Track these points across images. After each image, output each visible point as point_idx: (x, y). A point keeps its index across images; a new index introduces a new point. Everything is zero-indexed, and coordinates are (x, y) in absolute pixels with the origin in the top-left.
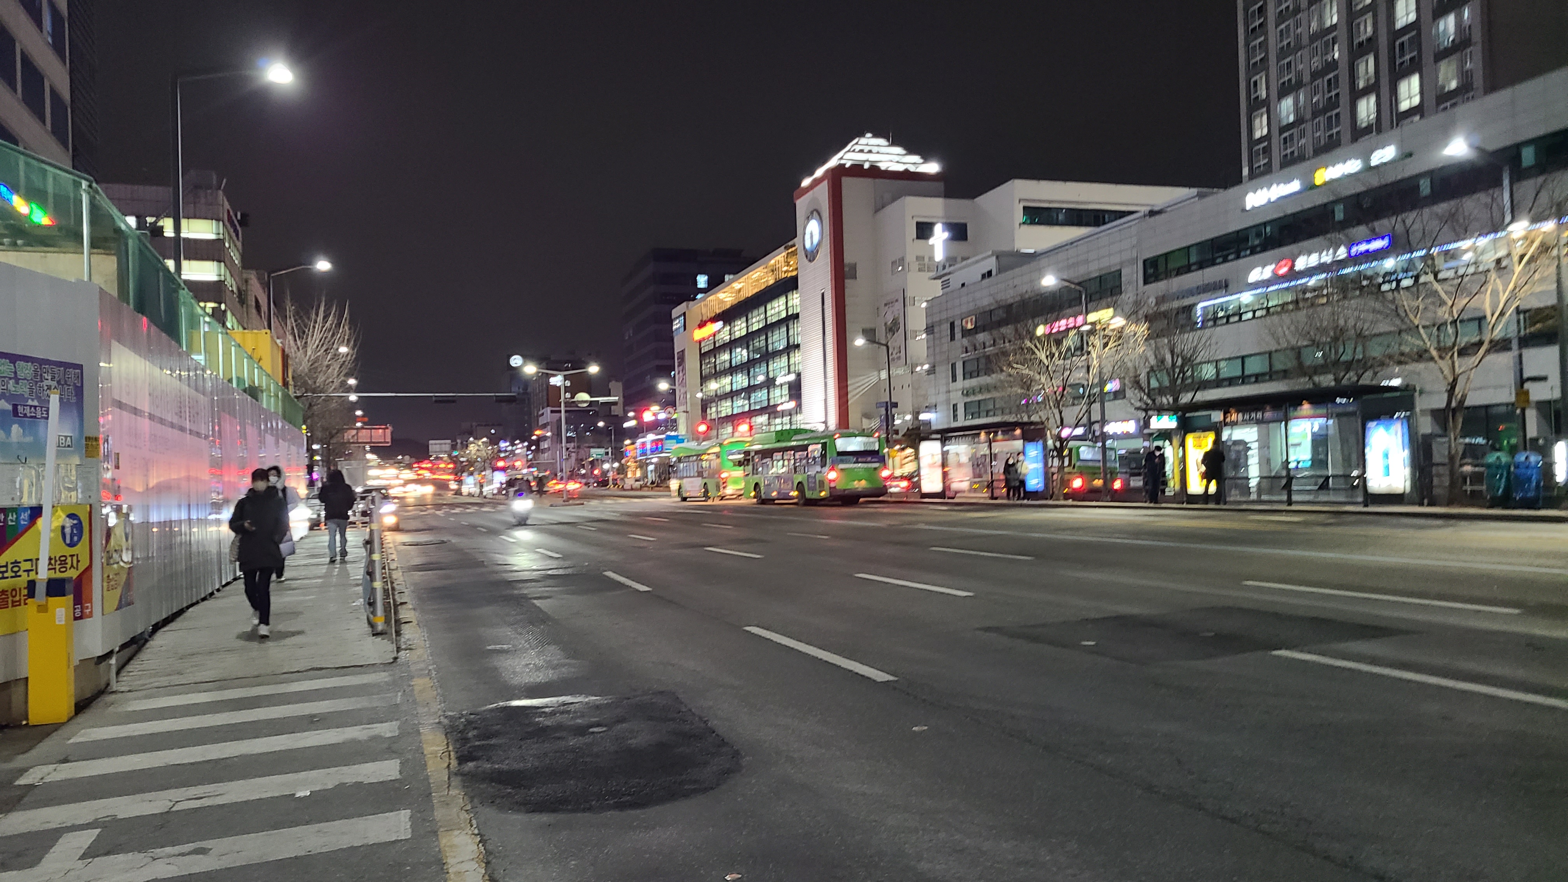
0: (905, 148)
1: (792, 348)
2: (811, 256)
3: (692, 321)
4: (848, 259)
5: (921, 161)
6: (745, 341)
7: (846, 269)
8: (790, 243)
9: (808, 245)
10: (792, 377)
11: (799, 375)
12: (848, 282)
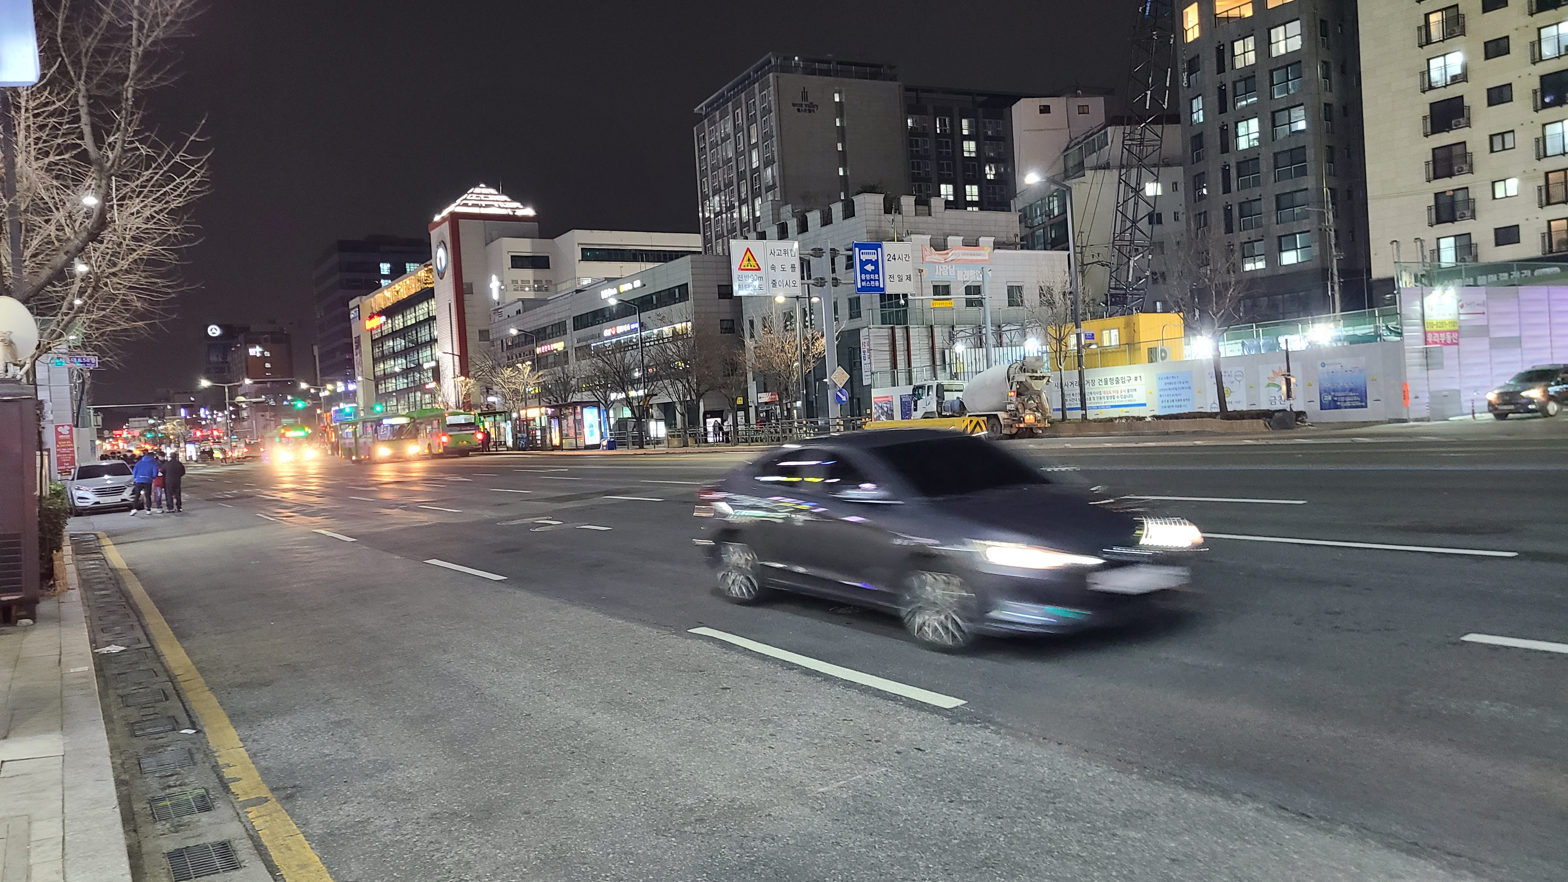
0: (510, 197)
1: (433, 341)
2: (441, 275)
3: (365, 314)
4: (466, 279)
5: (521, 207)
6: (402, 333)
7: (465, 287)
8: (428, 263)
9: (439, 267)
10: (433, 364)
11: (438, 362)
12: (466, 297)
